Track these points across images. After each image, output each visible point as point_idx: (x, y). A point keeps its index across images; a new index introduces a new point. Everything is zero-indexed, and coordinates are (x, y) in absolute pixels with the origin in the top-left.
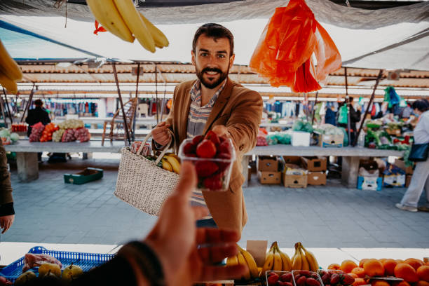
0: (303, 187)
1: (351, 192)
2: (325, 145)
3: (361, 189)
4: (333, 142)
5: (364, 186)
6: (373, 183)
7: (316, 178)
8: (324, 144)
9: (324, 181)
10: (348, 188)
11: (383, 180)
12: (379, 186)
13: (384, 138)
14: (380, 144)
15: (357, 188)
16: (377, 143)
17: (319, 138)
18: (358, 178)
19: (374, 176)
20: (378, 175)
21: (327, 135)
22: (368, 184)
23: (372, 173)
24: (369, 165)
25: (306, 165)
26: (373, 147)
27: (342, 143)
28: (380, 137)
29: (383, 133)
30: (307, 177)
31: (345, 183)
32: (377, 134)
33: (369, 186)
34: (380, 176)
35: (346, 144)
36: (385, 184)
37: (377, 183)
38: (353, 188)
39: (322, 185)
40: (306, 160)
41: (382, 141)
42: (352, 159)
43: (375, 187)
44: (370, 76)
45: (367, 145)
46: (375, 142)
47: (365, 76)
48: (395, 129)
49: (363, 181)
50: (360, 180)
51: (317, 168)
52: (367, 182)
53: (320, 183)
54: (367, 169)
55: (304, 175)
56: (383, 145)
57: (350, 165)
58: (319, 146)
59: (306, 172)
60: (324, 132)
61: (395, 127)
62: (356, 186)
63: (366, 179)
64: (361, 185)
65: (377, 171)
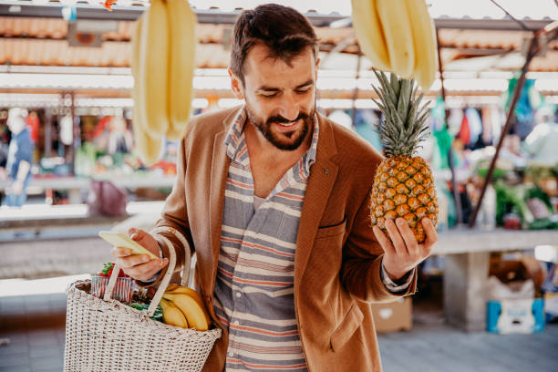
1: (475, 340)
3: (497, 333)
5: (504, 324)
6: (523, 314)
7: (386, 314)
9: (406, 318)
10: (465, 331)
11: (543, 305)
12: (537, 321)
13: (537, 203)
14: (529, 217)
15: (488, 329)
16: (521, 215)
18: (488, 305)
19: (525, 298)
20: (532, 293)
22: (512, 318)
23: (517, 290)
24: (509, 271)
26: (517, 227)
28: (525, 200)
29: (531, 190)
31: (457, 321)
32: (519, 193)
33: (516, 322)
34: (536, 296)
35: (453, 223)
36: (548, 315)
37: (534, 312)
38: (478, 331)
39: (402, 330)
41: (533, 210)
42: (472, 260)
43: (528, 324)
44: (477, 47)
45: (501, 223)
47: (466, 47)
48: (546, 179)
49: (500, 313)
50: (492, 311)
52: (510, 313)
53: (397, 326)
54: (504, 279)
56: (537, 220)
57: (466, 275)
61: (544, 174)
62: (484, 325)
63: (506, 306)
64: (496, 322)
65: (528, 286)
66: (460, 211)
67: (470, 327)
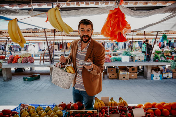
0: (127, 80)
1: (148, 81)
2: (136, 61)
3: (153, 80)
4: (140, 60)
5: (154, 78)
6: (158, 77)
7: (133, 75)
8: (136, 60)
10: (147, 79)
11: (162, 75)
13: (162, 57)
14: (160, 60)
15: (151, 79)
16: (159, 60)
17: (134, 58)
19: (159, 74)
21: (137, 57)
22: (156, 77)
23: (158, 73)
24: (156, 69)
25: (128, 70)
27: (144, 60)
28: (160, 57)
29: (162, 55)
30: (128, 75)
31: (146, 77)
32: (159, 56)
36: (163, 77)
37: (160, 77)
38: (149, 79)
40: (128, 68)
41: (161, 59)
42: (148, 67)
43: (159, 78)
45: (155, 61)
46: (158, 59)
49: (153, 76)
50: (152, 76)
51: (133, 71)
52: (155, 77)
53: (135, 78)
55: (128, 74)
58: (134, 61)
59: (128, 73)
60: (136, 55)
62: (150, 78)
63: (155, 75)
64: (153, 78)
65: (160, 72)
67: (148, 78)
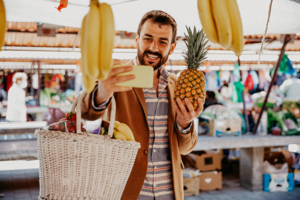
0: (194, 195)
2: (219, 134)
3: (268, 191)
4: (228, 129)
5: (272, 186)
6: (283, 181)
7: (208, 180)
8: (218, 132)
9: (219, 184)
10: (251, 190)
11: (293, 176)
12: (290, 185)
13: (289, 121)
14: (285, 129)
15: (263, 190)
16: (281, 127)
17: (210, 125)
18: (264, 176)
19: (283, 172)
20: (287, 170)
21: (220, 120)
22: (277, 183)
23: (279, 168)
24: (275, 158)
25: (194, 162)
26: (279, 134)
27: (239, 129)
28: (283, 119)
29: (286, 114)
30: (198, 179)
31: (247, 184)
32: (280, 116)
33: (279, 186)
34: (289, 172)
35: (244, 131)
36: (296, 182)
37: (288, 180)
38: (258, 190)
39: (217, 189)
40: (194, 156)
41: (287, 125)
42: (255, 151)
43: (285, 186)
44: (256, 37)
45: (270, 132)
46: (278, 125)
48: (294, 109)
49: (270, 180)
50: (266, 179)
51: (209, 167)
52: (275, 180)
53: (214, 188)
54: (272, 163)
55: (194, 178)
56: (290, 130)
57: (252, 160)
58: (211, 135)
59: (197, 173)
60: (215, 116)
61: (293, 106)
62: (261, 187)
63: (273, 176)
64: (268, 186)
65: (285, 166)
66: (248, 126)
67: (254, 188)
